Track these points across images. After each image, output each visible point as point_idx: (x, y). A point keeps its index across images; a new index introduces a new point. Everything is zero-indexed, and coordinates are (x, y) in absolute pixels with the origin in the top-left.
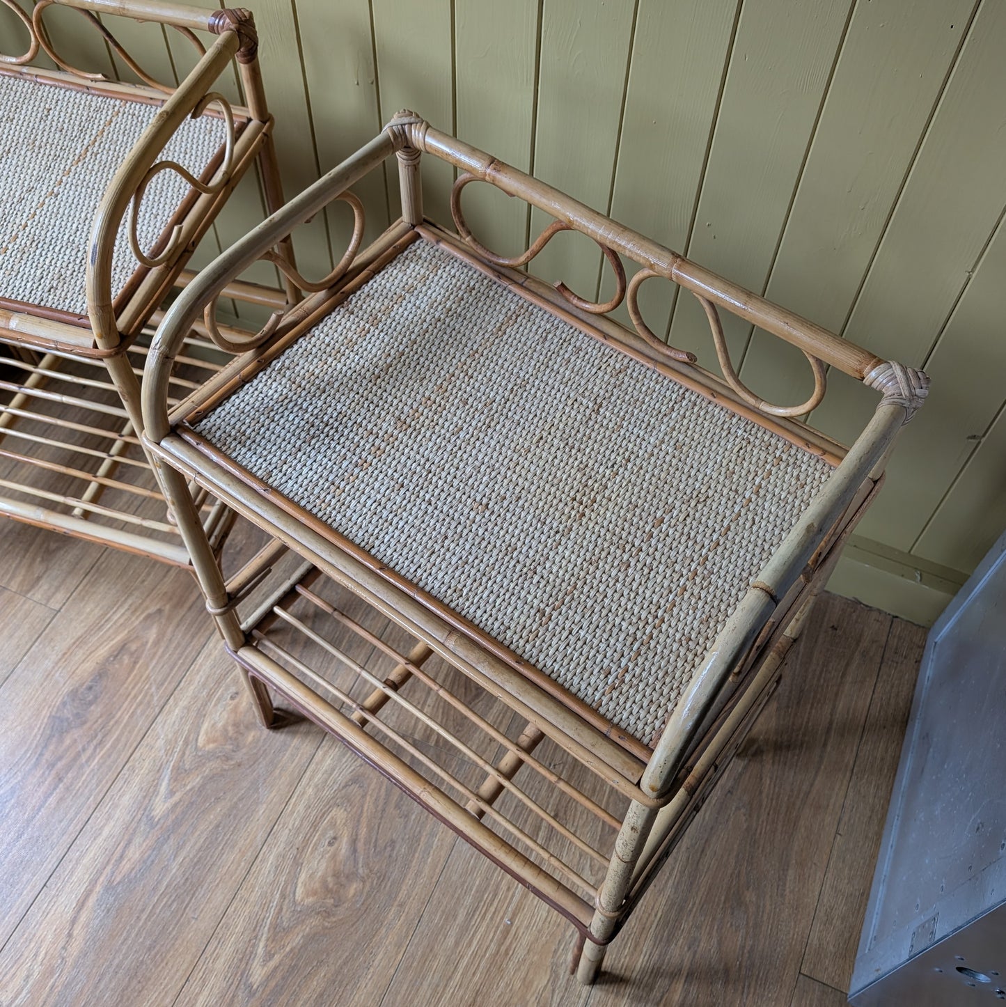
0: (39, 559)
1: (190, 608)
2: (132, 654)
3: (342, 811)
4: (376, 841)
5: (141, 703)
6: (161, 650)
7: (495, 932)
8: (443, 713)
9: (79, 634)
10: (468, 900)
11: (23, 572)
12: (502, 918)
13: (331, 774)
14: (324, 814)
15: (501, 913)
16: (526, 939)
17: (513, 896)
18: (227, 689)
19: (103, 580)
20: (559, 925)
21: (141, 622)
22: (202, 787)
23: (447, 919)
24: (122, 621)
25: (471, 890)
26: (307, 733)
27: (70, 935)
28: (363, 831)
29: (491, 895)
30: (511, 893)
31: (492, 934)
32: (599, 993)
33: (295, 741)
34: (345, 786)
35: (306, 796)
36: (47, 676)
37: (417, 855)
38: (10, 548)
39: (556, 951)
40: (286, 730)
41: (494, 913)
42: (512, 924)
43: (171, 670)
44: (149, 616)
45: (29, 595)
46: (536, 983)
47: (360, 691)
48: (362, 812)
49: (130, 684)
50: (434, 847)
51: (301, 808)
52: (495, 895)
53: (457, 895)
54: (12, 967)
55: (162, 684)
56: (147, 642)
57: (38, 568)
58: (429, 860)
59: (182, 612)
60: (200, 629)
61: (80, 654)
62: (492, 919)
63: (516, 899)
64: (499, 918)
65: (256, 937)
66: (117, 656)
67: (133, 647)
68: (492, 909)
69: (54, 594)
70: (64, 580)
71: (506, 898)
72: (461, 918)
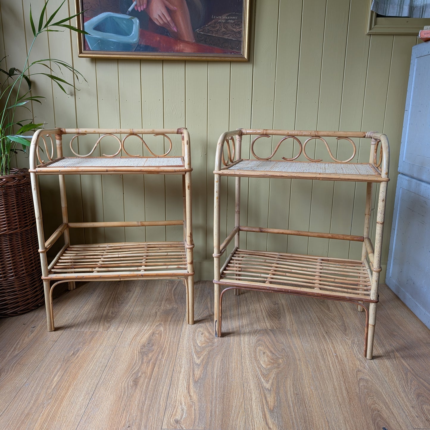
0: (106, 323)
1: (170, 321)
2: (158, 334)
3: (261, 347)
4: (278, 350)
5: (170, 342)
6: (168, 331)
7: (334, 357)
8: (273, 323)
9: (135, 334)
10: (319, 354)
11: (102, 326)
12: (333, 354)
13: (250, 341)
14: (255, 349)
15: (331, 353)
16: (344, 356)
17: (331, 350)
18: (198, 333)
19: (134, 322)
20: (350, 351)
21: (155, 327)
22: (209, 354)
23: (316, 359)
24: (148, 328)
25: (317, 352)
26: (234, 335)
27: (190, 396)
28: (272, 349)
29: (324, 351)
30: (330, 349)
31: (333, 358)
32: (377, 361)
33: (232, 338)
34: (257, 342)
35: (246, 347)
36: (130, 345)
37: (293, 349)
38: (93, 323)
39: (355, 356)
40: (226, 336)
41: (329, 354)
42: (337, 354)
43: (175, 334)
44: (157, 326)
45: (108, 331)
46: (357, 363)
47: (243, 325)
48: (267, 346)
49: (163, 339)
50: (297, 347)
51: (246, 349)
52: (326, 351)
53: (314, 354)
54: (174, 409)
55: (175, 337)
56: (161, 331)
57: (107, 325)
58: (298, 349)
59: (168, 323)
60: (178, 324)
61: (139, 338)
62: (329, 355)
63: (332, 350)
64: (332, 355)
65: (259, 378)
66: (153, 335)
67: (157, 332)
68: (328, 353)
69: (118, 328)
70: (119, 326)
71: (329, 350)
72: (320, 357)
